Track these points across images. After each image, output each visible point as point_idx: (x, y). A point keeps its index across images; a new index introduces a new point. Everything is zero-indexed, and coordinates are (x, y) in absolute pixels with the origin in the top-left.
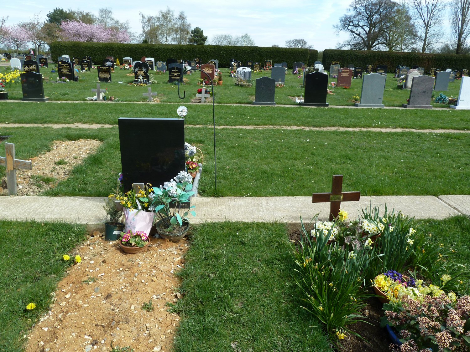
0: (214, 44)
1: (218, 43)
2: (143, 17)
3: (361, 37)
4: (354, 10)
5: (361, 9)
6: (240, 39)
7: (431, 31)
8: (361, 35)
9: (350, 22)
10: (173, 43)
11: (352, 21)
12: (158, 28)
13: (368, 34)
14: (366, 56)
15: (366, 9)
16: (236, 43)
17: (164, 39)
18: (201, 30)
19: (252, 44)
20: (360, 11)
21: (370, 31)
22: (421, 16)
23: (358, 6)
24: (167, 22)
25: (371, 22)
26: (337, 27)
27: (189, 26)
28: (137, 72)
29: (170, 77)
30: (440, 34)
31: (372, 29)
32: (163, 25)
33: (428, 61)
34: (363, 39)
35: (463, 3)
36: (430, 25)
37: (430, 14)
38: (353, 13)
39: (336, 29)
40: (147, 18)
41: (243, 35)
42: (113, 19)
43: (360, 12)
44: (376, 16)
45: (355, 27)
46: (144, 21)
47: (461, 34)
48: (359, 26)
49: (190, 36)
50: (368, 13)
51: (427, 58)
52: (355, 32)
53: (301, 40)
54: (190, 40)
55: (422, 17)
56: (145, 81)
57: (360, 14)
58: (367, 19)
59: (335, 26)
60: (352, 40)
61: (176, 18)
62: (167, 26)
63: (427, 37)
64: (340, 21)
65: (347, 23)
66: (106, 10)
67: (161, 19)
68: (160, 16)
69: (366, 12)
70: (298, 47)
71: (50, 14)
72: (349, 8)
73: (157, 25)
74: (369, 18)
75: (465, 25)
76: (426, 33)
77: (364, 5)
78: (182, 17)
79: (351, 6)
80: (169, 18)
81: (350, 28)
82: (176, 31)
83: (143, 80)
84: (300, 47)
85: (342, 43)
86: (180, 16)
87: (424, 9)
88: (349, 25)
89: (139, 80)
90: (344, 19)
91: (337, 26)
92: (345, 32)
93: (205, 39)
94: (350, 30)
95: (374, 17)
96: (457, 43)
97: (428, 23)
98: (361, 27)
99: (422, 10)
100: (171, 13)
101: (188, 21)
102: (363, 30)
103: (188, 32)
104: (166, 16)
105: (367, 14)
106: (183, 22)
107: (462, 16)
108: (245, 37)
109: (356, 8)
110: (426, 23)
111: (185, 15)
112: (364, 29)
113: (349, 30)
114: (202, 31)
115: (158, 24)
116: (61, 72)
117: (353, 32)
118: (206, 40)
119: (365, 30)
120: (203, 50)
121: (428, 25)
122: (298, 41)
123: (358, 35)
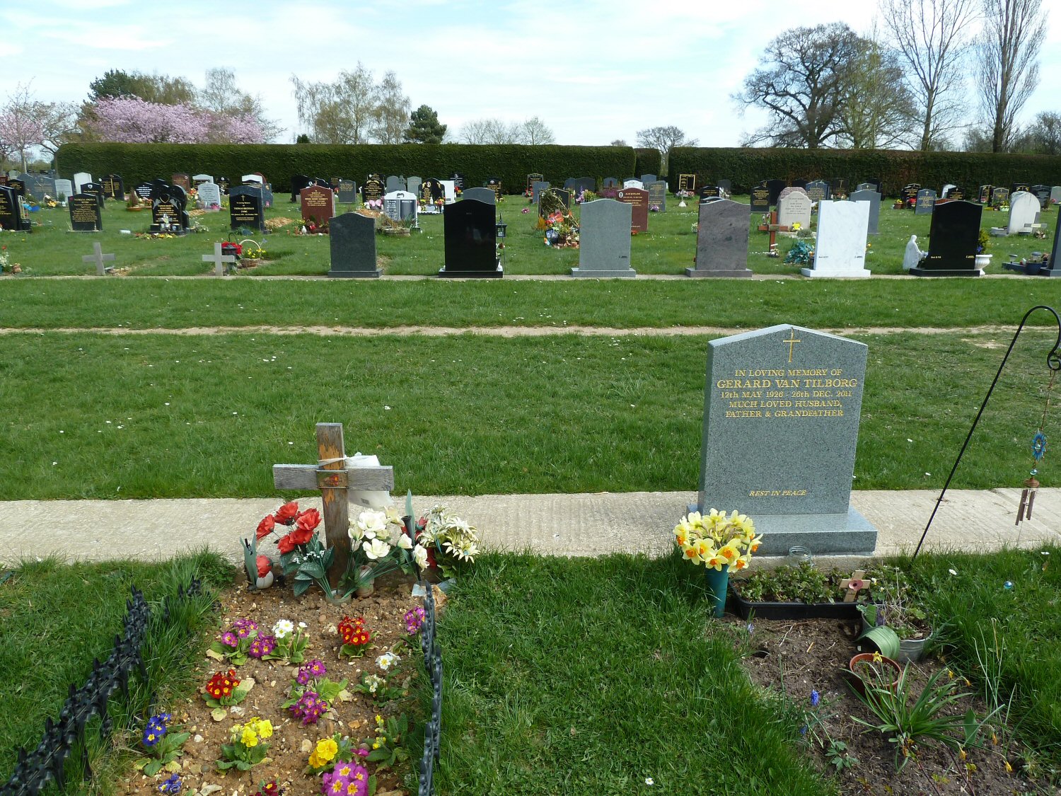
0: (465, 142)
1: (473, 139)
2: (300, 87)
3: (796, 119)
4: (776, 60)
5: (792, 56)
6: (520, 130)
7: (941, 101)
8: (794, 114)
9: (769, 85)
11: (772, 85)
12: (337, 109)
13: (810, 111)
14: (765, 161)
15: (802, 58)
16: (512, 137)
17: (351, 133)
18: (433, 111)
20: (790, 61)
21: (813, 104)
22: (916, 69)
23: (783, 50)
24: (357, 96)
25: (816, 85)
26: (740, 97)
27: (406, 102)
28: (158, 208)
29: (233, 218)
30: (960, 107)
31: (818, 100)
32: (349, 102)
33: (909, 169)
34: (799, 123)
35: (1003, 37)
36: (937, 88)
37: (938, 64)
38: (773, 66)
39: (736, 103)
40: (307, 87)
41: (529, 121)
42: (238, 92)
43: (788, 64)
44: (826, 73)
45: (780, 96)
46: (303, 93)
47: (1001, 107)
48: (788, 93)
49: (408, 124)
50: (807, 64)
51: (905, 161)
52: (782, 108)
53: (672, 128)
54: (409, 135)
55: (919, 70)
56: (174, 228)
57: (789, 67)
58: (807, 80)
59: (735, 95)
60: (777, 125)
61: (378, 87)
62: (357, 104)
63: (932, 115)
64: (747, 85)
65: (762, 87)
66: (223, 73)
67: (345, 88)
68: (342, 82)
69: (803, 63)
70: (665, 144)
71: (97, 83)
72: (764, 55)
73: (335, 103)
74: (812, 75)
75: (1009, 87)
76: (930, 106)
77: (799, 48)
78: (390, 84)
79: (769, 51)
80: (361, 86)
81: (769, 99)
82: (377, 114)
83: (171, 227)
84: (669, 144)
85: (752, 133)
86: (387, 82)
87: (924, 52)
88: (767, 94)
89: (163, 225)
90: (754, 80)
91: (740, 95)
92: (760, 108)
93: (441, 131)
94: (770, 104)
95: (821, 73)
96: (994, 126)
97: (932, 84)
98: (792, 95)
99: (917, 55)
100: (366, 76)
101: (404, 93)
102: (798, 103)
103: (403, 117)
104: (353, 83)
105: (807, 68)
106: (392, 94)
107: (1003, 67)
108: (534, 125)
109: (781, 54)
110: (929, 84)
111: (398, 79)
112: (799, 101)
113: (767, 103)
114: (436, 113)
115: (338, 100)
117: (776, 108)
118: (443, 134)
119: (801, 104)
120: (397, 155)
121: (932, 88)
122: (664, 130)
123: (789, 114)
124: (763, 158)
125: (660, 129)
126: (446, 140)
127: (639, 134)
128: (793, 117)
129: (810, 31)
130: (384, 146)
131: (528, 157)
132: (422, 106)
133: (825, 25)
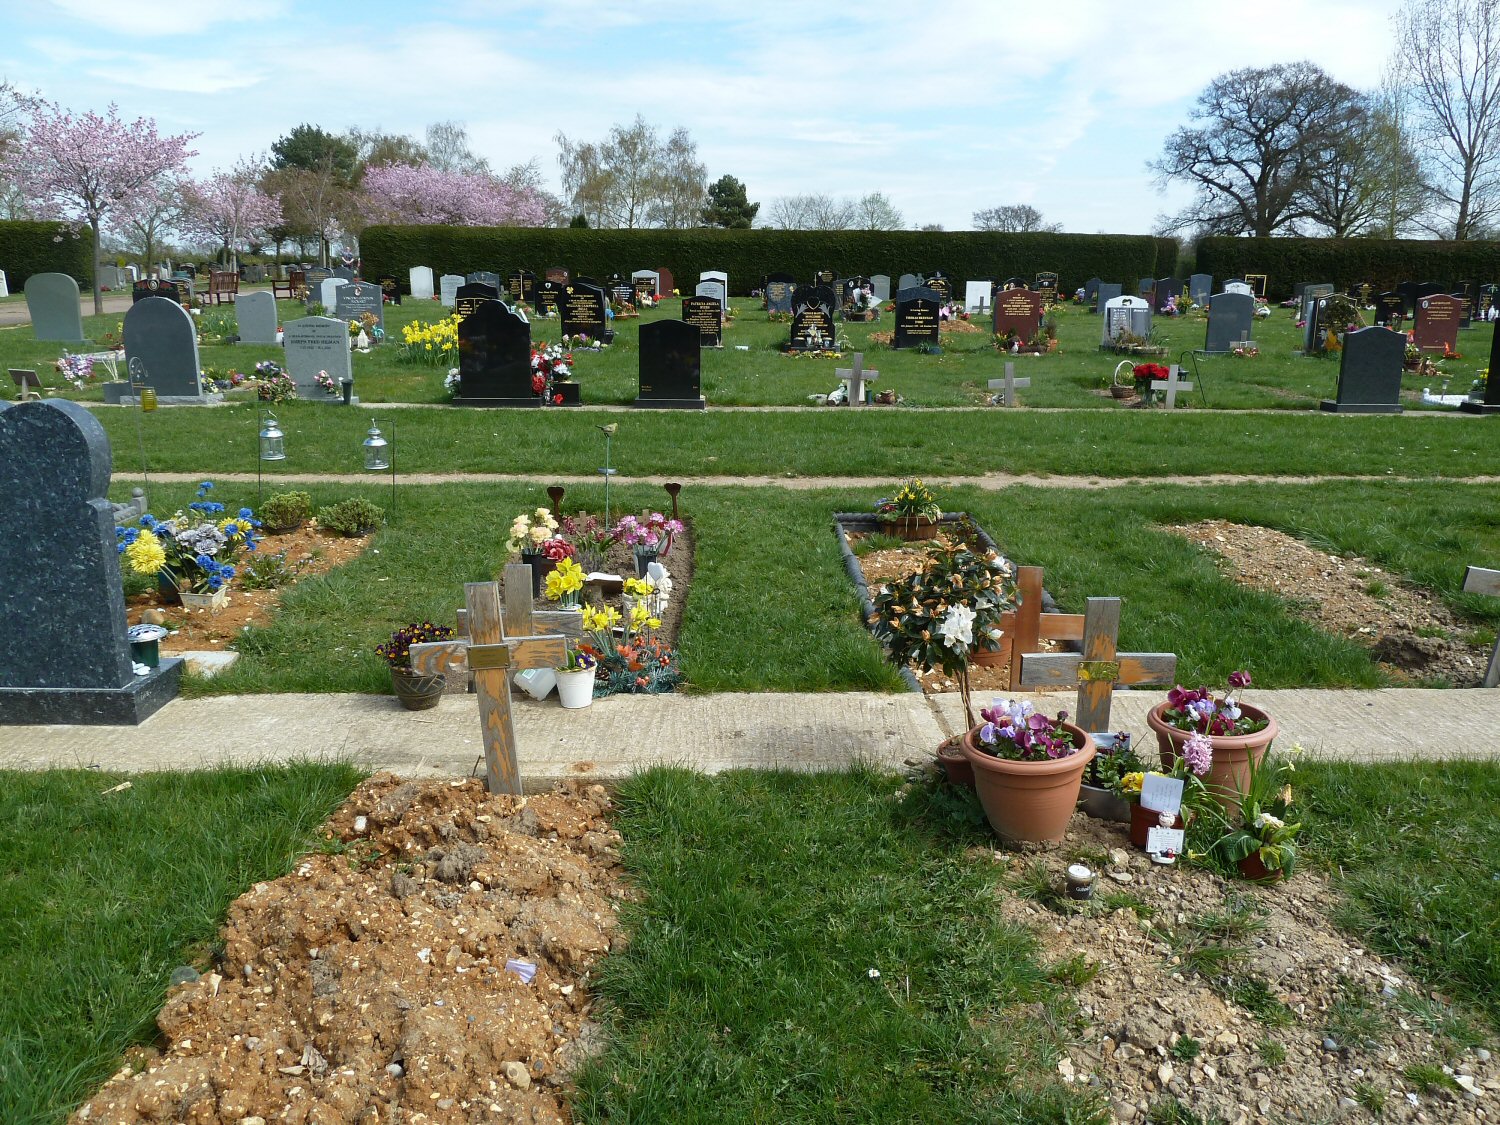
0: (776, 226)
1: (787, 223)
2: (566, 148)
3: (1237, 197)
4: (1212, 114)
5: (1236, 109)
6: (858, 211)
7: (1483, 175)
8: (1234, 189)
9: (1199, 149)
10: (655, 225)
11: (1207, 148)
12: (608, 179)
13: (1259, 185)
15: (1249, 111)
16: (844, 220)
17: (626, 214)
18: (740, 183)
19: (894, 222)
20: (1233, 116)
21: (1264, 176)
22: (1448, 128)
23: (1225, 101)
24: (634, 162)
25: (1267, 149)
26: (1160, 165)
27: (702, 172)
28: (802, 316)
29: (899, 331)
31: (1271, 169)
32: (622, 171)
34: (1241, 201)
36: (1479, 155)
37: (1479, 122)
38: (1209, 123)
39: (1154, 175)
40: (578, 149)
41: (868, 197)
42: (468, 156)
43: (1229, 119)
44: (1284, 131)
45: (1217, 164)
46: (571, 160)
48: (1230, 161)
49: (705, 201)
50: (1255, 120)
52: (1216, 181)
53: (1024, 207)
54: (708, 217)
55: (1453, 130)
56: (827, 343)
57: (1230, 123)
58: (1255, 141)
59: (1154, 164)
60: (1207, 205)
61: (662, 150)
62: (635, 174)
63: (1471, 191)
64: (1169, 148)
65: (1189, 153)
66: (448, 129)
67: (619, 151)
68: (612, 142)
69: (1250, 119)
70: (1014, 229)
72: (1197, 106)
73: (604, 171)
74: (1261, 136)
76: (1468, 182)
77: (1245, 98)
78: (678, 146)
79: (1202, 100)
80: (640, 148)
81: (1197, 168)
82: (663, 188)
83: (824, 341)
84: (1019, 229)
85: (1173, 214)
86: (675, 142)
88: (1196, 160)
89: (809, 340)
90: (1179, 141)
91: (1160, 163)
92: (1184, 180)
93: (751, 211)
94: (1200, 175)
95: (1277, 132)
97: (1472, 147)
98: (1235, 163)
99: (1449, 108)
100: (647, 134)
101: (698, 158)
102: (1242, 173)
103: (698, 192)
104: (631, 142)
105: (1255, 125)
106: (682, 159)
108: (875, 202)
109: (1219, 106)
110: (1466, 146)
111: (691, 138)
112: (1245, 171)
113: (1196, 174)
114: (743, 186)
115: (607, 168)
116: (571, 318)
117: (1206, 180)
118: (754, 215)
119: (1247, 175)
120: (830, 244)
121: (1472, 154)
122: (1013, 211)
123: (1226, 189)
124: (1332, 252)
125: (1006, 210)
126: (757, 224)
127: (977, 216)
128: (1232, 194)
129: (1261, 74)
130: (668, 231)
131: (1010, 249)
132: (725, 177)
133: (1285, 66)
